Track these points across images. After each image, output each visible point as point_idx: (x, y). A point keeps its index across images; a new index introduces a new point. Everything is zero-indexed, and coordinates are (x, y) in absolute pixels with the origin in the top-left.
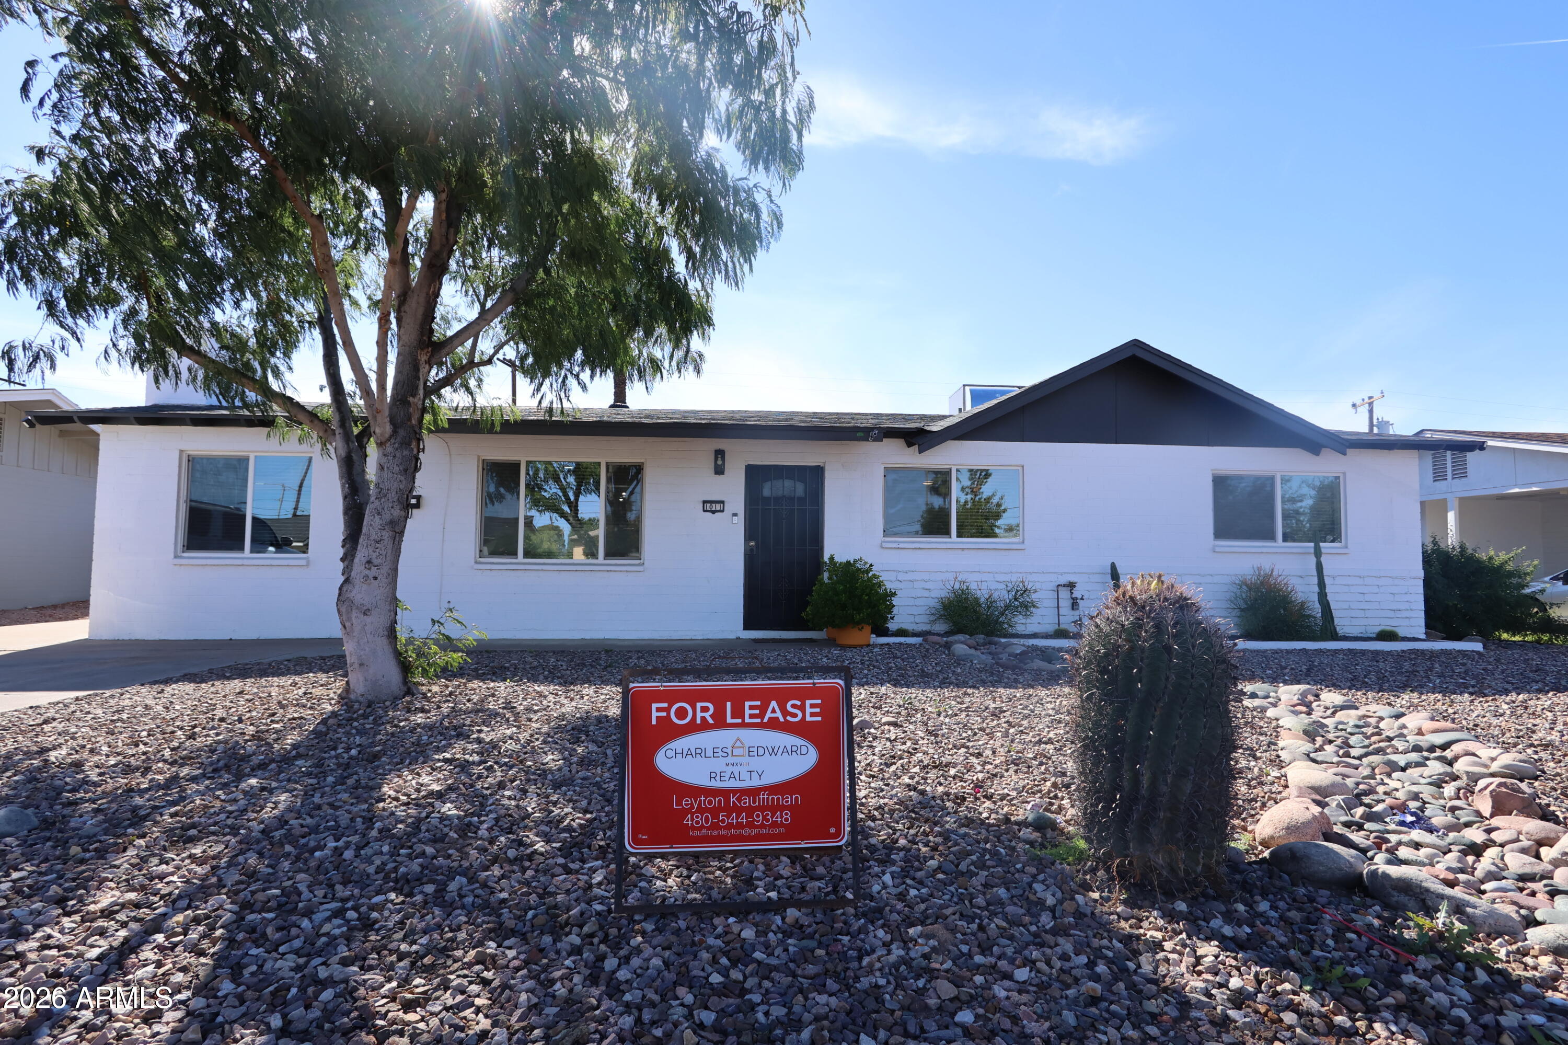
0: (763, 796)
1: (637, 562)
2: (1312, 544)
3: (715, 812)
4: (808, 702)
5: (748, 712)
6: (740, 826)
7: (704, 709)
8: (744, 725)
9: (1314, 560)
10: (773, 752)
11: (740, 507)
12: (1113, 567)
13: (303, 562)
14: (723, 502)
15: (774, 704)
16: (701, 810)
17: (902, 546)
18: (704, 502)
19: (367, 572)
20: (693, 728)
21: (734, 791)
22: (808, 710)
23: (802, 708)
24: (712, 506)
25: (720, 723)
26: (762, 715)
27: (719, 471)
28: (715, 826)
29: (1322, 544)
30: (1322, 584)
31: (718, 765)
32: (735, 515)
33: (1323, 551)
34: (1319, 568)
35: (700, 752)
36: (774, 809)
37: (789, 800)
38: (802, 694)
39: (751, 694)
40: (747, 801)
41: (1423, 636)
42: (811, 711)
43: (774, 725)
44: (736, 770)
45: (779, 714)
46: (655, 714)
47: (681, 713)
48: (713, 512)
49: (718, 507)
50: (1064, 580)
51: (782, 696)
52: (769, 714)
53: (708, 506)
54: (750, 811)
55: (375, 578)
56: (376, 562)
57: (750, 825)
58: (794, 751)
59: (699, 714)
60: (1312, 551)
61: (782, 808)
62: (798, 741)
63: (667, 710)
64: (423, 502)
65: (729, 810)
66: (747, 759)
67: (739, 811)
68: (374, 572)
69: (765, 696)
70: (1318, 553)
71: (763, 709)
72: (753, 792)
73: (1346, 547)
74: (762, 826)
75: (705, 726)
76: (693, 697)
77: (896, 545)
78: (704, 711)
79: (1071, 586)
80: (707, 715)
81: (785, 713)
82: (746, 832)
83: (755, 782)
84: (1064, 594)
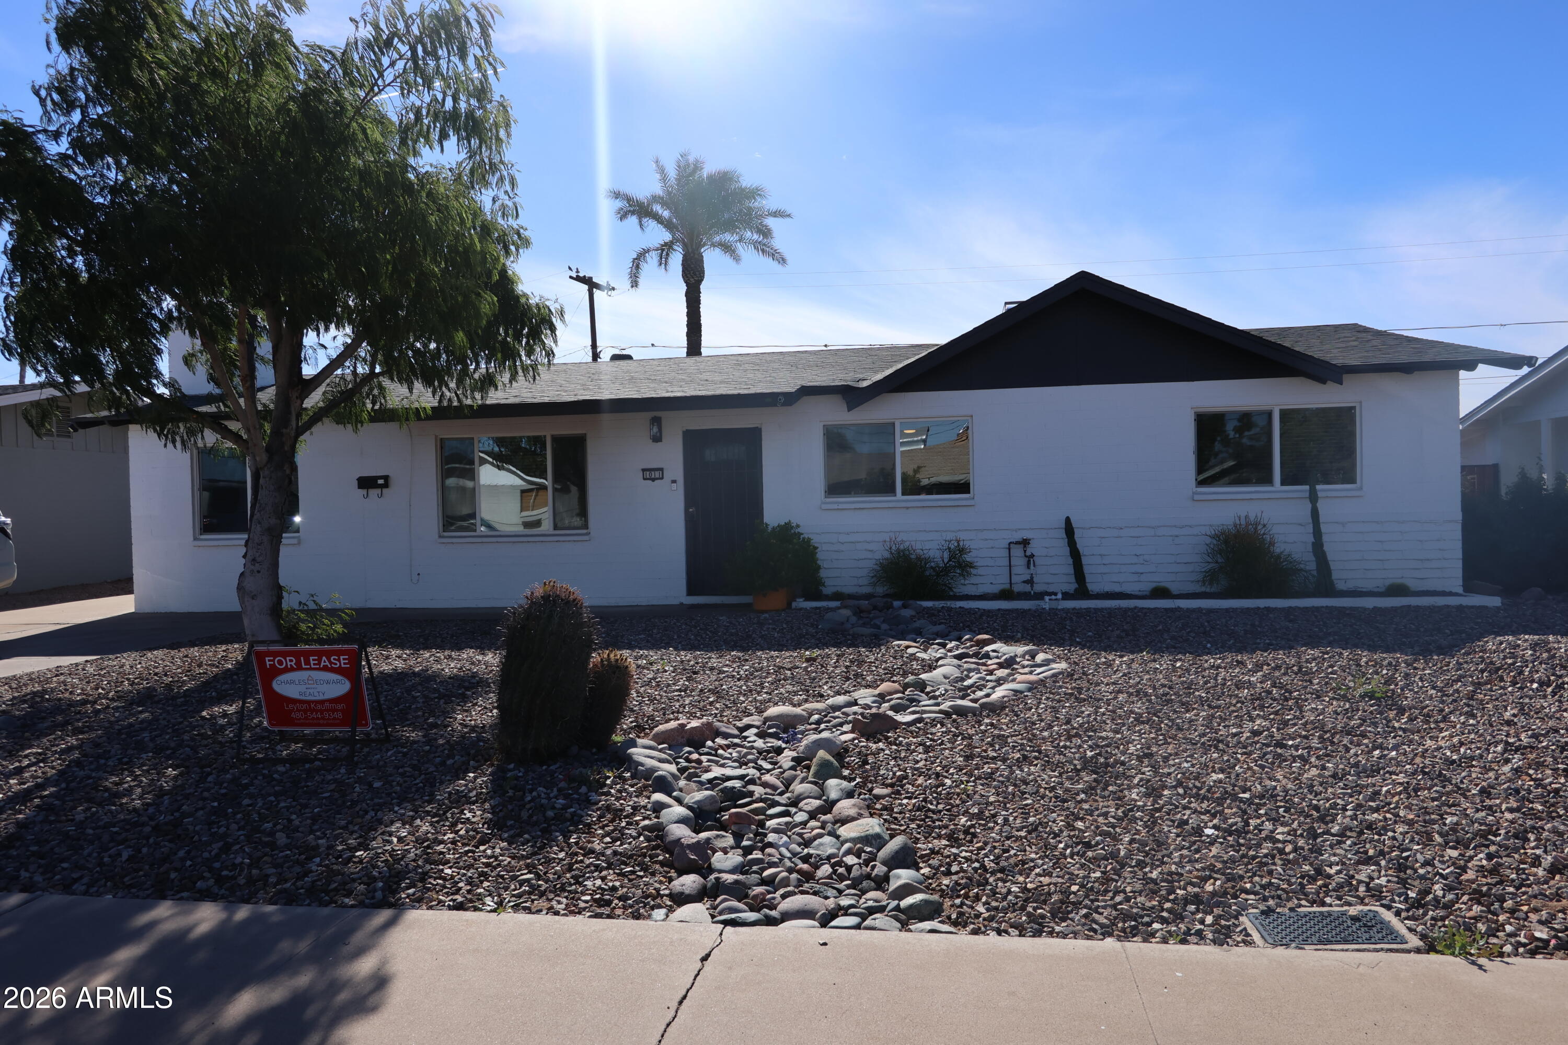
0: (327, 704)
1: (585, 531)
2: (1307, 487)
3: (305, 711)
4: (342, 657)
5: (312, 662)
6: (318, 718)
7: (291, 661)
8: (311, 669)
9: (1309, 506)
10: (328, 682)
11: (679, 474)
12: (1068, 520)
13: (295, 541)
14: (661, 470)
15: (324, 658)
16: (298, 710)
17: (841, 506)
18: (644, 470)
19: (252, 567)
20: (287, 670)
21: (313, 702)
22: (342, 662)
23: (339, 660)
24: (652, 474)
25: (299, 668)
26: (319, 664)
27: (657, 439)
28: (306, 718)
29: (1318, 487)
30: (1317, 533)
31: (302, 688)
32: (674, 482)
33: (1320, 494)
34: (1315, 514)
35: (292, 682)
36: (334, 710)
37: (340, 706)
38: (339, 653)
39: (313, 653)
40: (319, 707)
41: (1460, 590)
42: (343, 662)
43: (325, 669)
44: (311, 691)
45: (327, 663)
46: (268, 663)
47: (280, 663)
48: (653, 480)
49: (657, 474)
50: (1018, 536)
51: (328, 654)
52: (322, 664)
53: (647, 474)
54: (322, 712)
55: (259, 572)
56: (259, 559)
57: (323, 718)
58: (338, 682)
59: (289, 663)
60: (1307, 495)
61: (337, 711)
62: (339, 677)
63: (273, 661)
64: (392, 482)
65: (312, 711)
66: (315, 686)
67: (317, 711)
68: (257, 567)
69: (319, 654)
70: (1313, 498)
71: (320, 661)
72: (322, 702)
73: (1361, 488)
74: (328, 719)
75: (292, 669)
76: (285, 654)
77: (835, 506)
78: (290, 662)
79: (1025, 543)
80: (293, 663)
81: (331, 663)
82: (321, 722)
83: (321, 697)
84: (1017, 551)
